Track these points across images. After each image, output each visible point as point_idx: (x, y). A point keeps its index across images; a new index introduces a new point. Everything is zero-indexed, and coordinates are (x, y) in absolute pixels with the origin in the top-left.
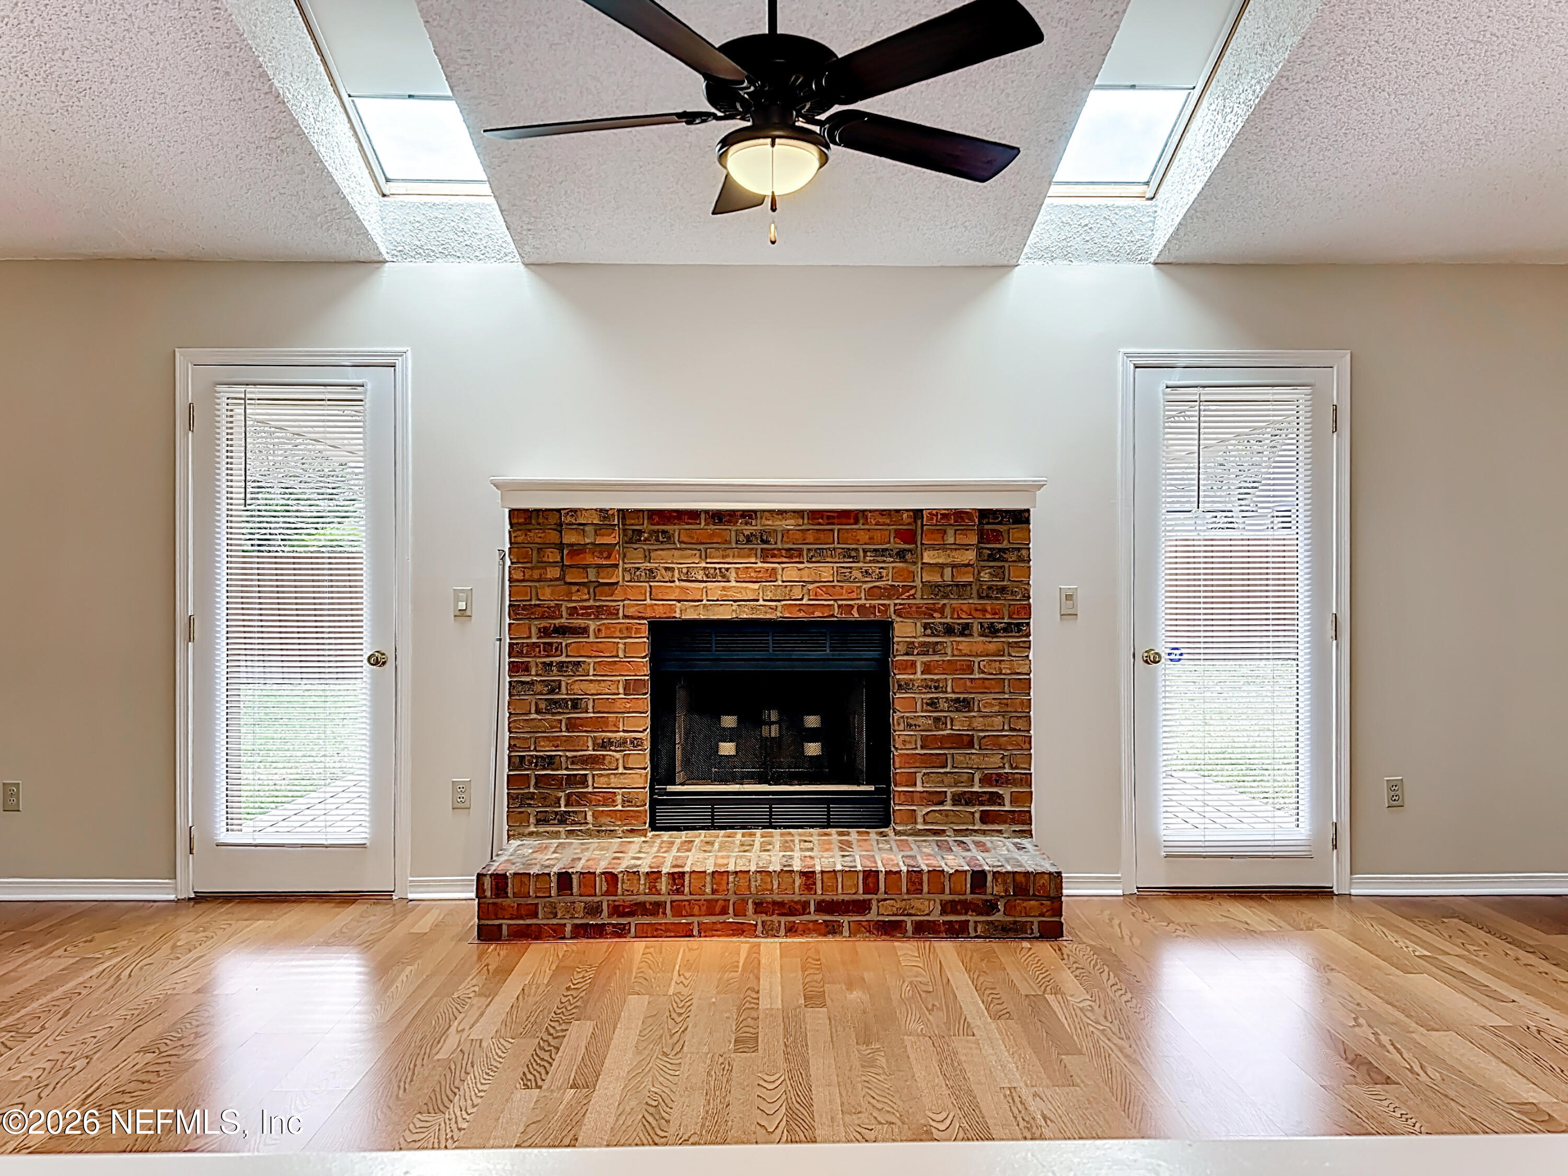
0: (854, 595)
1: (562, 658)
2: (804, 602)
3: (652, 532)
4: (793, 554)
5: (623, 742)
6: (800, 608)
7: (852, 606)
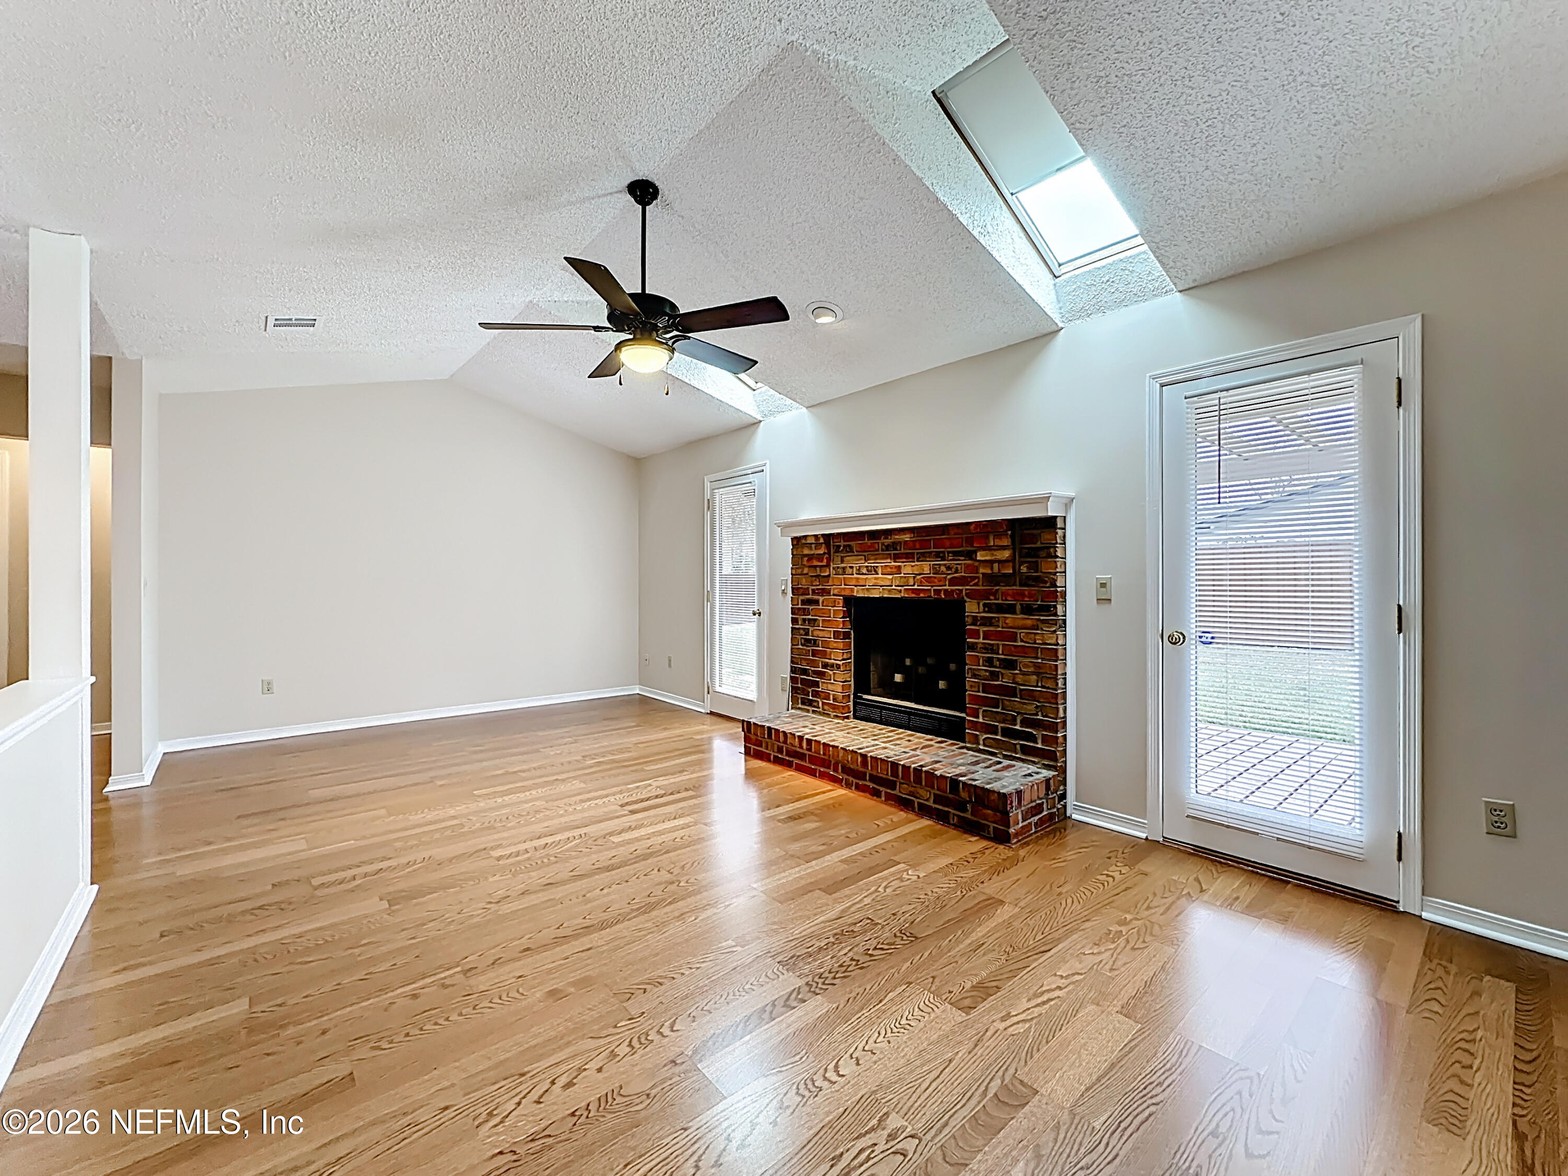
0: (942, 583)
1: (810, 617)
2: (916, 587)
3: (845, 546)
4: (909, 557)
5: (832, 666)
6: (913, 591)
7: (940, 590)
